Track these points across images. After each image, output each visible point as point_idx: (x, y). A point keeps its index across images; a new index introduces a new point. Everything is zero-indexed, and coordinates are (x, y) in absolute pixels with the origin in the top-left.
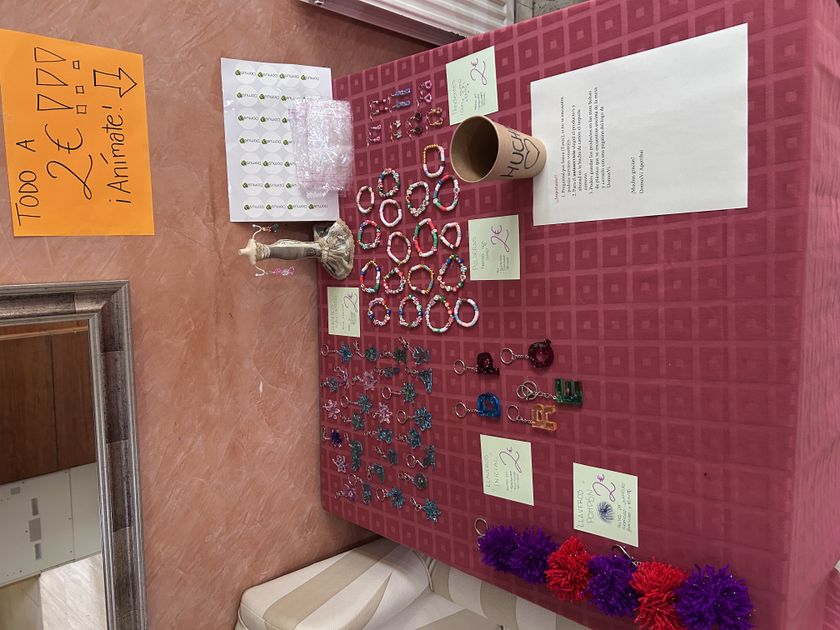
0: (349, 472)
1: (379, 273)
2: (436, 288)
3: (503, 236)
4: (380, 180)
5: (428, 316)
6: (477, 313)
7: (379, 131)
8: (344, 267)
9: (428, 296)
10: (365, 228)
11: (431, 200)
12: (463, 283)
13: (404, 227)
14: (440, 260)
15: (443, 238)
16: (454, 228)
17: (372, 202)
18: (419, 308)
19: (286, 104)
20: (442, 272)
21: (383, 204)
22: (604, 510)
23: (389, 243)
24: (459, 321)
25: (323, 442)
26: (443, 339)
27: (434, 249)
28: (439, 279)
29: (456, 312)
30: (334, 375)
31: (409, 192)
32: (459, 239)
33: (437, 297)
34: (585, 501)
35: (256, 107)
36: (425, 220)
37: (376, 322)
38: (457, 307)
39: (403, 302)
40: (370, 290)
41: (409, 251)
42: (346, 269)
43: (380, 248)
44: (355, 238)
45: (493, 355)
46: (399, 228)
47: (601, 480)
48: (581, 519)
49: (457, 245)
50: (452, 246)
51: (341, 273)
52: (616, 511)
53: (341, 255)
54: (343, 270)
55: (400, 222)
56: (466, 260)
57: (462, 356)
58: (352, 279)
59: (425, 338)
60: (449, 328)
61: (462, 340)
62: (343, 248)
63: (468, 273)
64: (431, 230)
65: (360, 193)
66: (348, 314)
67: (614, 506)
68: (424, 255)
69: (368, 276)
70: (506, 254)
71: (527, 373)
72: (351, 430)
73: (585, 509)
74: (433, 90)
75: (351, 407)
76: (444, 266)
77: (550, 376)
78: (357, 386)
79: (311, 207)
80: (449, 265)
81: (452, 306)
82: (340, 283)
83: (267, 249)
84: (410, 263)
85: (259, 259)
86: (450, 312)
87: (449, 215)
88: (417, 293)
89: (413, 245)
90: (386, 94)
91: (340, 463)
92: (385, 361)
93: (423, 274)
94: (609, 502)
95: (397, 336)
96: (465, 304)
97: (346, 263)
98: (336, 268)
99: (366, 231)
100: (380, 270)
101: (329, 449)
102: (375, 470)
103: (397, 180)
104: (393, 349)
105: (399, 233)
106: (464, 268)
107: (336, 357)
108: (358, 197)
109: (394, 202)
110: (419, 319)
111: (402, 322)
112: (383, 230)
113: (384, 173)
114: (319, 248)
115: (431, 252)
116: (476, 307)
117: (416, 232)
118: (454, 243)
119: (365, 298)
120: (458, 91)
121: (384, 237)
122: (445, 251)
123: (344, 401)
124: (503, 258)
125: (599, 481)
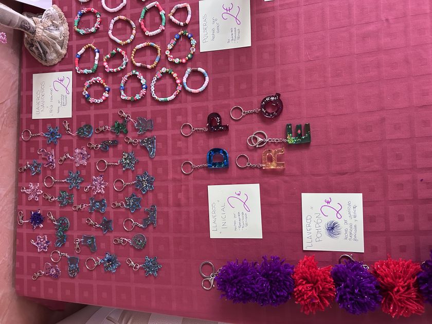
0: (52, 250)
1: (97, 55)
2: (164, 61)
3: (234, 12)
5: (153, 89)
6: (207, 78)
9: (154, 70)
10: (82, 15)
12: (193, 55)
13: (129, 11)
14: (168, 38)
16: (185, 8)
18: (143, 81)
20: (170, 47)
22: (332, 228)
24: (187, 88)
26: (169, 108)
27: (162, 28)
28: (168, 53)
29: (185, 80)
30: (37, 158)
32: (189, 17)
33: (164, 70)
34: (313, 225)
36: (153, 3)
37: (91, 100)
38: (186, 75)
39: (125, 78)
40: (86, 71)
41: (134, 32)
43: (101, 31)
44: (71, 25)
45: (222, 114)
46: (124, 12)
47: (328, 202)
48: (310, 240)
49: (187, 21)
50: (182, 24)
52: (342, 226)
55: (124, 7)
56: (196, 35)
57: (190, 118)
58: (64, 64)
59: (149, 108)
60: (177, 96)
61: (190, 105)
63: (198, 45)
64: (159, 11)
66: (57, 96)
67: (341, 222)
68: (151, 34)
69: (85, 58)
70: (238, 27)
71: (257, 126)
72: (57, 209)
73: (314, 231)
75: (57, 187)
76: (173, 42)
77: (281, 123)
78: (66, 165)
80: (178, 40)
81: (181, 77)
82: (50, 69)
84: (133, 43)
86: (178, 81)
88: (143, 69)
89: (139, 27)
91: (41, 241)
92: (101, 136)
93: (148, 52)
94: (336, 220)
95: (117, 111)
96: (195, 72)
99: (84, 19)
100: (99, 52)
101: (25, 231)
102: (85, 241)
104: (111, 123)
105: (123, 17)
106: (193, 42)
107: (40, 140)
110: (143, 91)
111: (124, 96)
112: (104, 16)
115: (159, 31)
116: (206, 75)
117: (143, 14)
119: (79, 80)
121: (104, 23)
122: (174, 30)
123: (48, 179)
124: (234, 30)
125: (326, 204)
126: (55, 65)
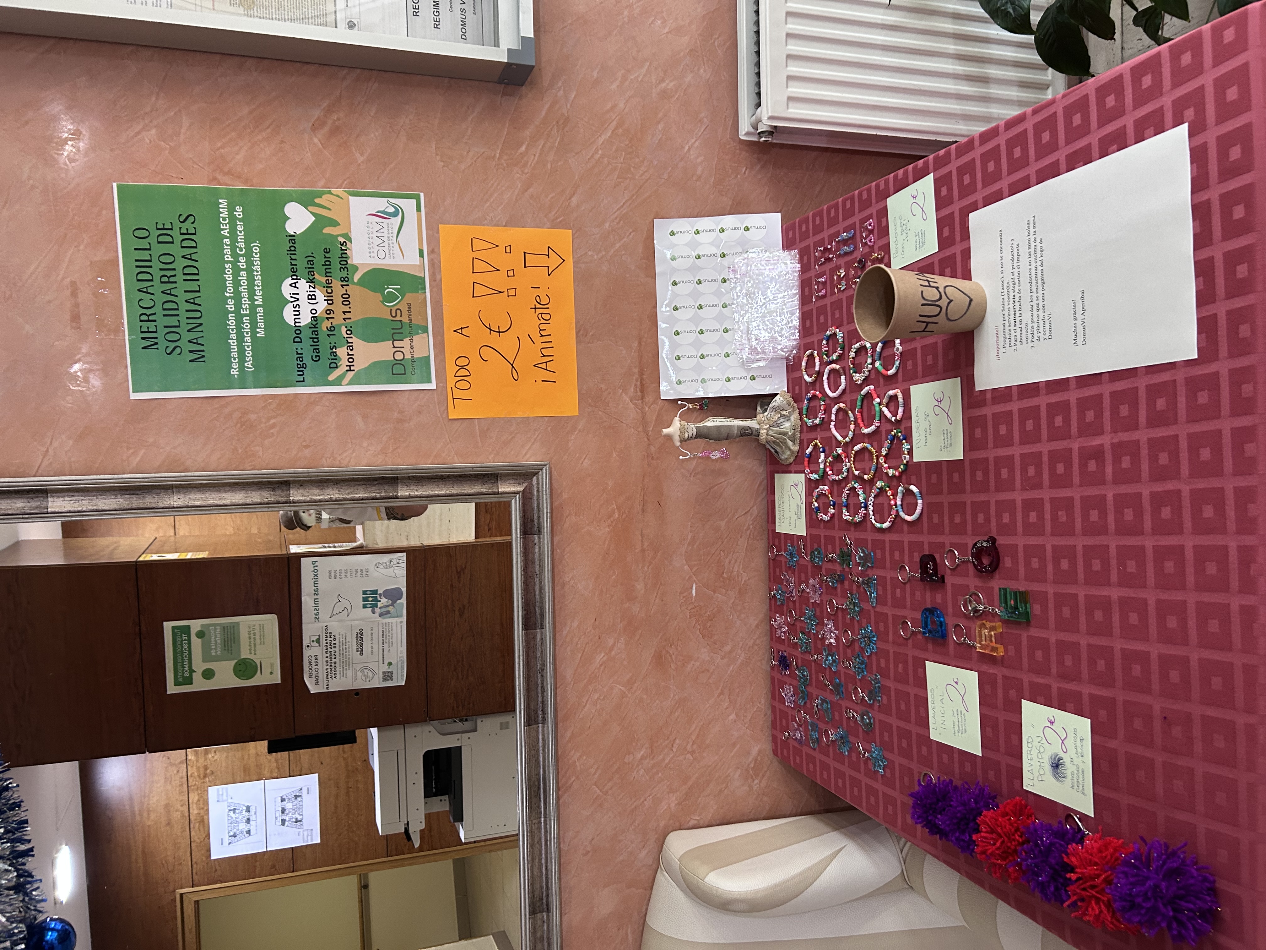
0: (797, 707)
1: (822, 455)
2: (879, 473)
3: (945, 404)
4: (824, 342)
5: (871, 508)
6: (920, 503)
7: (824, 283)
8: (790, 449)
9: (872, 482)
10: (810, 400)
11: (873, 363)
12: (906, 465)
13: (847, 397)
14: (884, 437)
15: (885, 410)
16: (896, 396)
17: (817, 369)
18: (861, 498)
19: (726, 261)
20: (884, 453)
21: (827, 370)
22: (1056, 765)
23: (833, 417)
24: (902, 514)
25: (773, 668)
26: (888, 537)
27: (876, 423)
28: (882, 460)
29: (899, 502)
30: (782, 584)
31: (852, 354)
32: (901, 410)
33: (879, 484)
34: (1035, 752)
35: (692, 269)
36: (867, 389)
37: (820, 516)
38: (900, 496)
39: (846, 491)
40: (814, 476)
41: (852, 427)
42: (792, 452)
43: (825, 423)
44: (801, 413)
45: (937, 556)
46: (845, 398)
47: (1052, 723)
48: (1031, 776)
49: (899, 417)
50: (893, 419)
51: (786, 456)
52: (1069, 768)
53: (785, 434)
54: (788, 453)
55: (844, 391)
56: (908, 437)
57: (906, 558)
58: (797, 464)
59: (870, 536)
60: (893, 523)
61: (906, 538)
62: (787, 425)
63: (910, 452)
64: (873, 400)
65: (805, 359)
66: (794, 508)
67: (1066, 759)
68: (866, 431)
69: (813, 459)
70: (949, 427)
71: (972, 581)
72: (798, 652)
73: (1035, 763)
74: (876, 231)
75: (798, 624)
76: (887, 444)
77: (996, 584)
78: (804, 598)
79: (753, 378)
80: (892, 441)
81: (895, 495)
82: (786, 469)
83: (692, 428)
84: (853, 442)
85: (683, 440)
86: (893, 502)
87: (891, 381)
88: (859, 479)
89: (856, 418)
90: (831, 238)
91: (788, 693)
92: (830, 566)
93: (867, 455)
94: (1062, 754)
95: (841, 534)
96: (908, 492)
97: (790, 443)
98: (778, 449)
99: (811, 404)
100: (824, 451)
101: (777, 676)
102: (822, 705)
103: (840, 340)
104: (838, 551)
105: (842, 405)
106: (906, 446)
107: (783, 560)
108: (804, 364)
109: (838, 367)
110: (862, 511)
111: (846, 516)
112: (828, 402)
113: (828, 333)
114: (758, 426)
115: (873, 428)
116: (918, 495)
117: (859, 403)
118: (895, 414)
119: (811, 485)
120: (899, 229)
121: (827, 411)
122: (889, 426)
123: (791, 616)
124: (945, 432)
125: (1049, 724)
126: (791, 464)
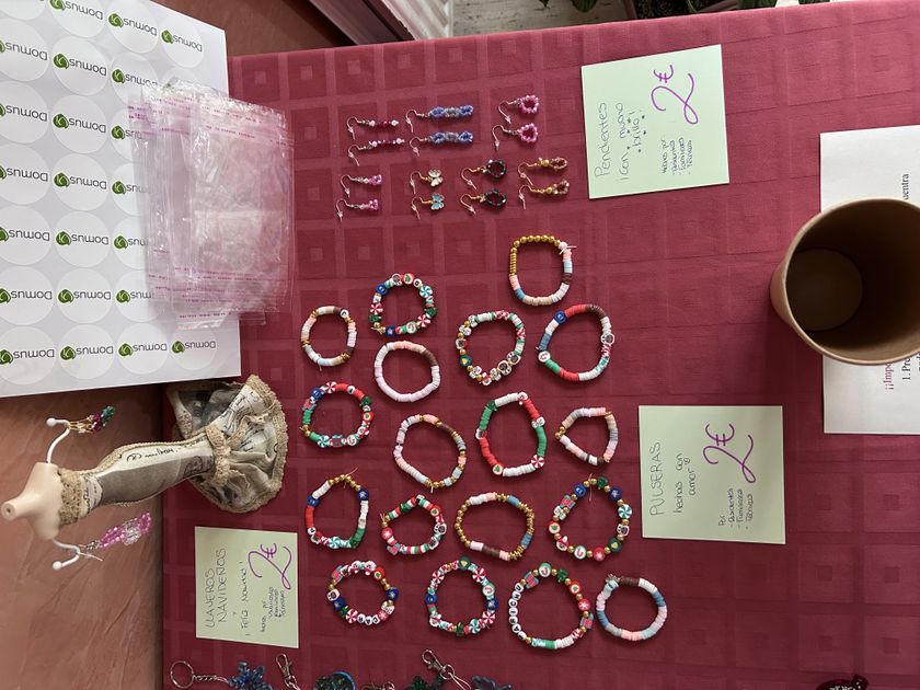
1: (365, 506)
2: (542, 551)
3: (739, 447)
4: (377, 298)
5: (515, 611)
6: (663, 611)
7: (373, 190)
8: (258, 486)
9: (519, 566)
10: (325, 397)
11: (531, 351)
12: (621, 543)
13: (447, 406)
14: (554, 486)
15: (565, 440)
17: (351, 343)
18: (489, 591)
19: (125, 92)
20: (560, 513)
21: (384, 351)
23: (401, 437)
24: (610, 627)
27: (539, 461)
28: (554, 528)
29: (601, 606)
31: (465, 330)
32: (612, 445)
33: (545, 570)
36: (513, 397)
37: (352, 615)
38: (606, 595)
39: (438, 576)
40: (335, 542)
41: (462, 461)
42: (260, 488)
44: (294, 421)
46: (429, 406)
49: (608, 456)
50: (593, 460)
53: (255, 460)
54: (252, 493)
62: (257, 442)
63: (636, 519)
64: (530, 418)
65: (311, 321)
66: (260, 594)
68: (509, 472)
70: (747, 488)
74: (543, 117)
76: (569, 501)
81: (591, 592)
82: (238, 521)
83: (92, 480)
85: (66, 521)
86: (584, 605)
87: (584, 392)
88: (486, 558)
89: (474, 447)
95: (418, 651)
96: (628, 590)
98: (236, 490)
99: (326, 405)
103: (430, 301)
106: (625, 510)
108: (306, 329)
109: (422, 349)
110: (489, 617)
111: (437, 620)
113: (391, 282)
114: (208, 453)
115: (528, 468)
116: (660, 599)
117: (485, 420)
118: (600, 452)
120: (614, 128)
121: (383, 424)
124: (736, 494)
126: (256, 511)
